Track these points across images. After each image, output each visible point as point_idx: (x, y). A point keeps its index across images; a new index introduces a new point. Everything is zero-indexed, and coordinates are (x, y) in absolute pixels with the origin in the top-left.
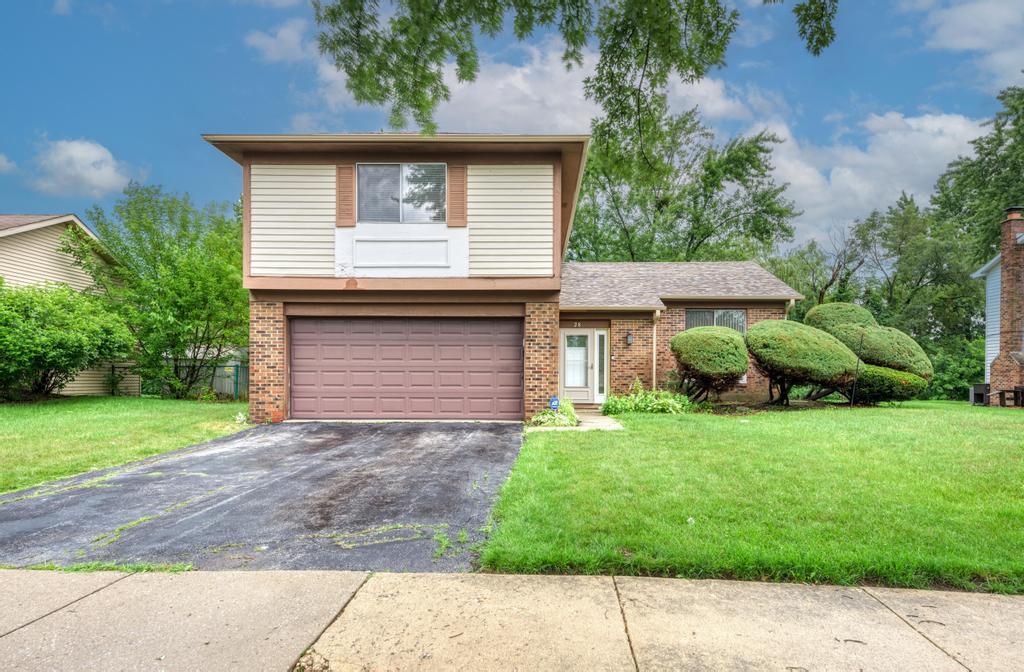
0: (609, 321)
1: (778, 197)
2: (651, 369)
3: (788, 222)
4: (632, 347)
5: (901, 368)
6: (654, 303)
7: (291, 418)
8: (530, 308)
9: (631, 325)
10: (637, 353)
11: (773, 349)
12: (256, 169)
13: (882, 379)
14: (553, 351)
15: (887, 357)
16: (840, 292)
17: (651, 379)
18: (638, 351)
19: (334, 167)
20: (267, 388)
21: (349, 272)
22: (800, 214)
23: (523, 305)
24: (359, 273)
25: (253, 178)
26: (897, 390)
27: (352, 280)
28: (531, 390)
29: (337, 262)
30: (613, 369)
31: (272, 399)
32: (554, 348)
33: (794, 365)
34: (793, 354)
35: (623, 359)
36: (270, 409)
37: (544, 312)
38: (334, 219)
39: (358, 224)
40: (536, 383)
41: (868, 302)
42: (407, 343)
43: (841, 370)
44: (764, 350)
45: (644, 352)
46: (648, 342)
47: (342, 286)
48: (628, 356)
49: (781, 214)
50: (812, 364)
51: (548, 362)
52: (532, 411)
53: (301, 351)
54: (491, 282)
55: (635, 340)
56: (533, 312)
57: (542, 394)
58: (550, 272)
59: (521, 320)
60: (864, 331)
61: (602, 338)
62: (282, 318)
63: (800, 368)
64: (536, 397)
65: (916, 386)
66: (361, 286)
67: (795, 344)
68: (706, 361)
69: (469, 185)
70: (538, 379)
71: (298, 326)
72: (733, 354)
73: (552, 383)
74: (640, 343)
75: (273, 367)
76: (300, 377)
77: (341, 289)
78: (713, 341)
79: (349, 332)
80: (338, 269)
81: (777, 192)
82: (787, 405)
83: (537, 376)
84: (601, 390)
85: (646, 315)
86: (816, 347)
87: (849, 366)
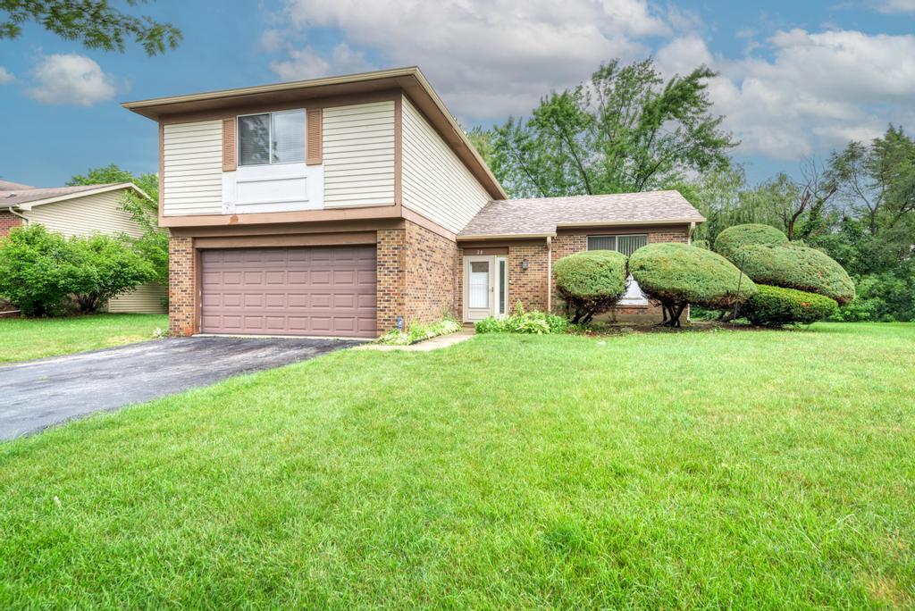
0: (508, 248)
1: (715, 129)
2: (546, 292)
3: (725, 151)
4: (528, 272)
5: (811, 290)
6: (549, 231)
7: (202, 333)
8: (380, 235)
9: (528, 252)
10: (532, 277)
11: (649, 270)
12: (168, 129)
13: (778, 301)
14: (400, 274)
15: (794, 277)
16: (811, 220)
17: (546, 301)
18: (534, 275)
19: (221, 121)
20: (181, 308)
21: (233, 210)
22: (738, 144)
23: (375, 232)
24: (239, 210)
25: (166, 136)
26: (797, 312)
27: (235, 217)
28: (382, 311)
29: (224, 201)
30: (511, 291)
31: (184, 317)
32: (401, 271)
33: (667, 286)
34: (667, 276)
35: (520, 282)
36: (183, 325)
37: (392, 239)
38: (220, 165)
39: (238, 169)
40: (386, 304)
41: (846, 229)
42: (286, 270)
43: (722, 292)
44: (640, 272)
45: (539, 276)
46: (543, 266)
47: (226, 221)
48: (524, 279)
49: (716, 144)
50: (686, 286)
51: (396, 285)
52: (383, 330)
53: (210, 278)
54: (342, 212)
55: (532, 266)
56: (383, 239)
57: (391, 314)
58: (392, 201)
59: (374, 246)
60: (771, 252)
61: (502, 264)
62: (189, 250)
63: (674, 290)
64: (386, 317)
65: (821, 309)
66: (241, 221)
67: (672, 265)
68: (578, 283)
69: (325, 127)
70: (387, 301)
71: (207, 257)
72: (607, 276)
73: (400, 304)
74: (536, 267)
75: (185, 291)
76: (209, 299)
77: (227, 224)
78: (587, 263)
79: (244, 261)
80: (224, 207)
81: (713, 125)
82: (679, 326)
83: (386, 298)
84: (502, 311)
85: (539, 242)
86: (694, 268)
87: (732, 287)
